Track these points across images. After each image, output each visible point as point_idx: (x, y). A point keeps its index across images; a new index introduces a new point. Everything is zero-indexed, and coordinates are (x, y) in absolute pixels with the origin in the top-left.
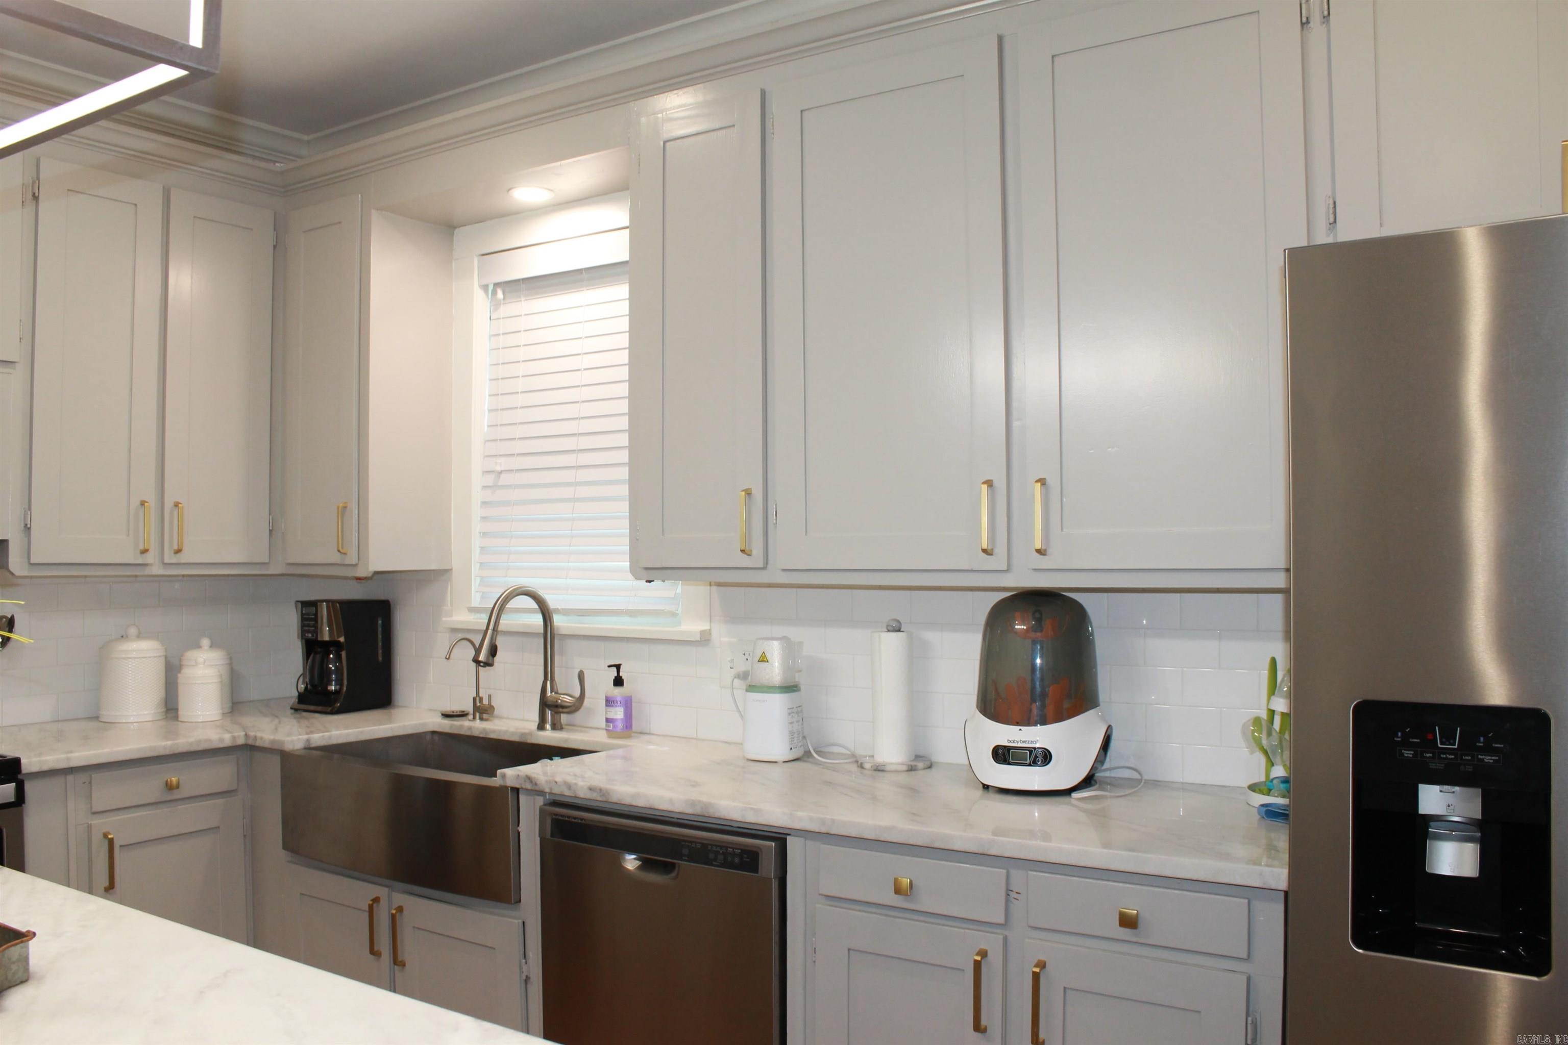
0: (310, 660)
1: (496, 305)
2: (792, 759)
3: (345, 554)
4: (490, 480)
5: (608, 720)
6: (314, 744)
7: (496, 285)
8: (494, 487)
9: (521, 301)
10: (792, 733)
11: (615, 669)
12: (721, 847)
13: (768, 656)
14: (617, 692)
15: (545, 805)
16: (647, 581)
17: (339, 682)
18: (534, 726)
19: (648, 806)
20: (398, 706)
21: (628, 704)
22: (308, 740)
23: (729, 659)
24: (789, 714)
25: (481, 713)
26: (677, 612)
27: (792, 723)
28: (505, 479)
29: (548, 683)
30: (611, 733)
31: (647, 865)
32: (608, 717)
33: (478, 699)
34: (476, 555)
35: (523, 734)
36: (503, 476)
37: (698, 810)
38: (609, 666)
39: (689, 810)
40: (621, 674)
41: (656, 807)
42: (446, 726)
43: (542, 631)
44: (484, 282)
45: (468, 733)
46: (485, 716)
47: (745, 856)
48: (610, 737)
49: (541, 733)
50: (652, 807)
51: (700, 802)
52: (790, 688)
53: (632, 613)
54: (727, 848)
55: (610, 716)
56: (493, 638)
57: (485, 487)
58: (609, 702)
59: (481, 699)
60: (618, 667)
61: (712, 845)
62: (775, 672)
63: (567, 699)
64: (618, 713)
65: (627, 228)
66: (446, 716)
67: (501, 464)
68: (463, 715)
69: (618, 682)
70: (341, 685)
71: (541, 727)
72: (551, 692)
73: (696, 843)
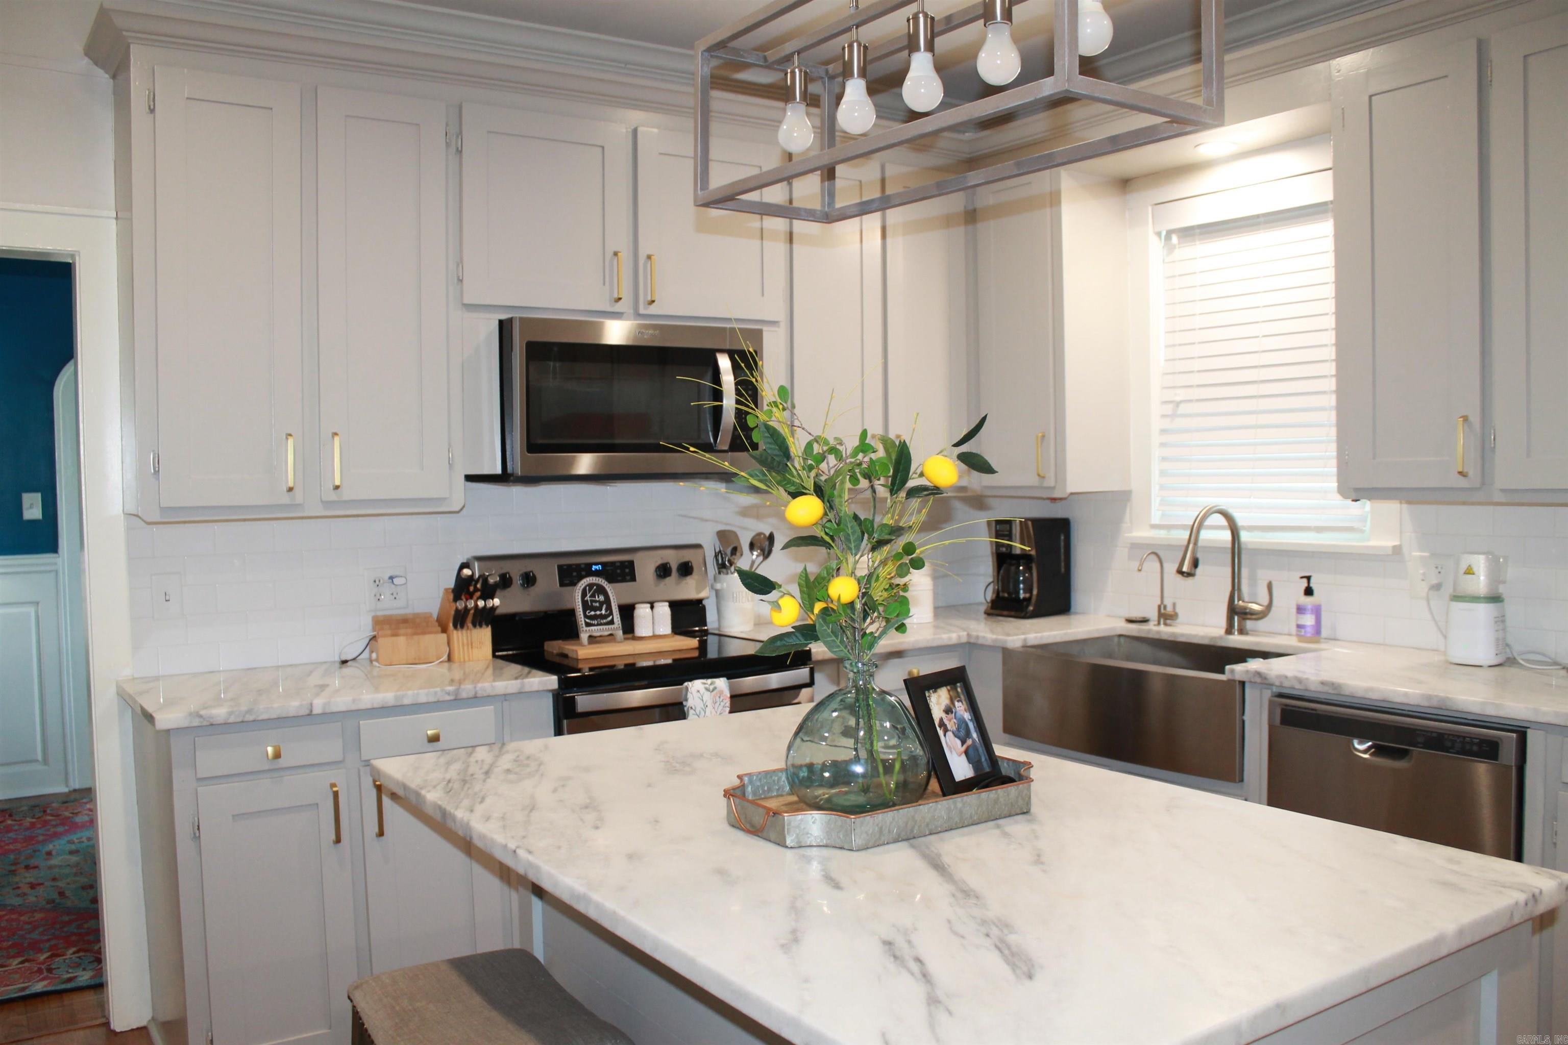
0: (1002, 572)
1: (1171, 249)
2: (1497, 664)
3: (1043, 477)
4: (1168, 409)
5: (1299, 627)
6: (1030, 643)
7: (1169, 233)
8: (1173, 416)
9: (1195, 245)
10: (1497, 640)
11: (1305, 580)
12: (1459, 737)
13: (1475, 570)
14: (1309, 600)
15: (1272, 696)
16: (1353, 501)
17: (1029, 590)
18: (1222, 632)
19: (1381, 698)
20: (1076, 613)
21: (1317, 611)
22: (1025, 640)
23: (1421, 572)
24: (1496, 622)
25: (1166, 619)
26: (1364, 528)
27: (1497, 631)
28: (1183, 409)
29: (1236, 592)
30: (1301, 638)
31: (1378, 750)
32: (1300, 623)
33: (1162, 607)
34: (1156, 478)
35: (1212, 638)
36: (1182, 406)
37: (1434, 703)
38: (1302, 577)
39: (1425, 703)
40: (1311, 585)
41: (1390, 700)
42: (1134, 629)
43: (1229, 545)
44: (1158, 230)
45: (1157, 637)
46: (1168, 622)
47: (1484, 745)
48: (1300, 641)
49: (1231, 637)
50: (1387, 700)
51: (1436, 696)
52: (1495, 599)
53: (1319, 529)
54: (1464, 737)
55: (1301, 622)
56: (1194, 552)
57: (1164, 416)
58: (1300, 610)
59: (1165, 607)
60: (1308, 578)
61: (1449, 735)
62: (1480, 583)
63: (1255, 607)
64: (1309, 620)
65: (1330, 169)
66: (1130, 621)
67: (1181, 395)
68: (1144, 621)
69: (1309, 592)
70: (1031, 591)
71: (1229, 631)
72: (1238, 601)
73: (1432, 732)
